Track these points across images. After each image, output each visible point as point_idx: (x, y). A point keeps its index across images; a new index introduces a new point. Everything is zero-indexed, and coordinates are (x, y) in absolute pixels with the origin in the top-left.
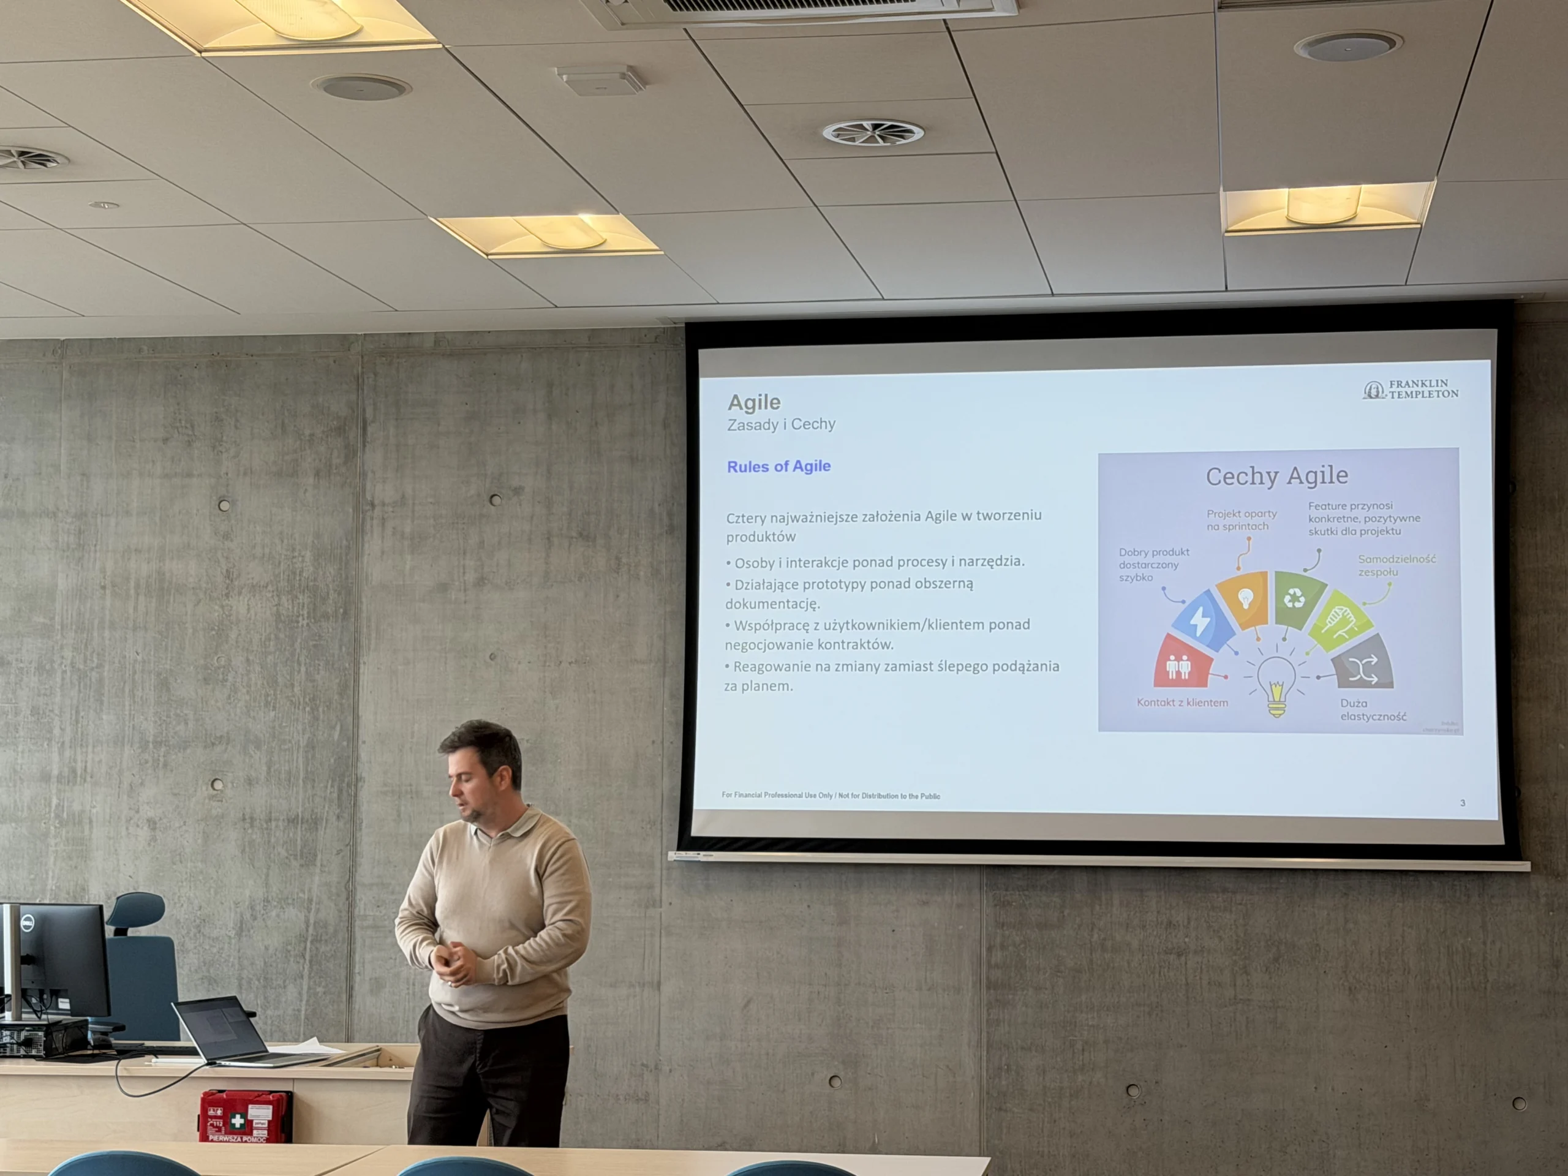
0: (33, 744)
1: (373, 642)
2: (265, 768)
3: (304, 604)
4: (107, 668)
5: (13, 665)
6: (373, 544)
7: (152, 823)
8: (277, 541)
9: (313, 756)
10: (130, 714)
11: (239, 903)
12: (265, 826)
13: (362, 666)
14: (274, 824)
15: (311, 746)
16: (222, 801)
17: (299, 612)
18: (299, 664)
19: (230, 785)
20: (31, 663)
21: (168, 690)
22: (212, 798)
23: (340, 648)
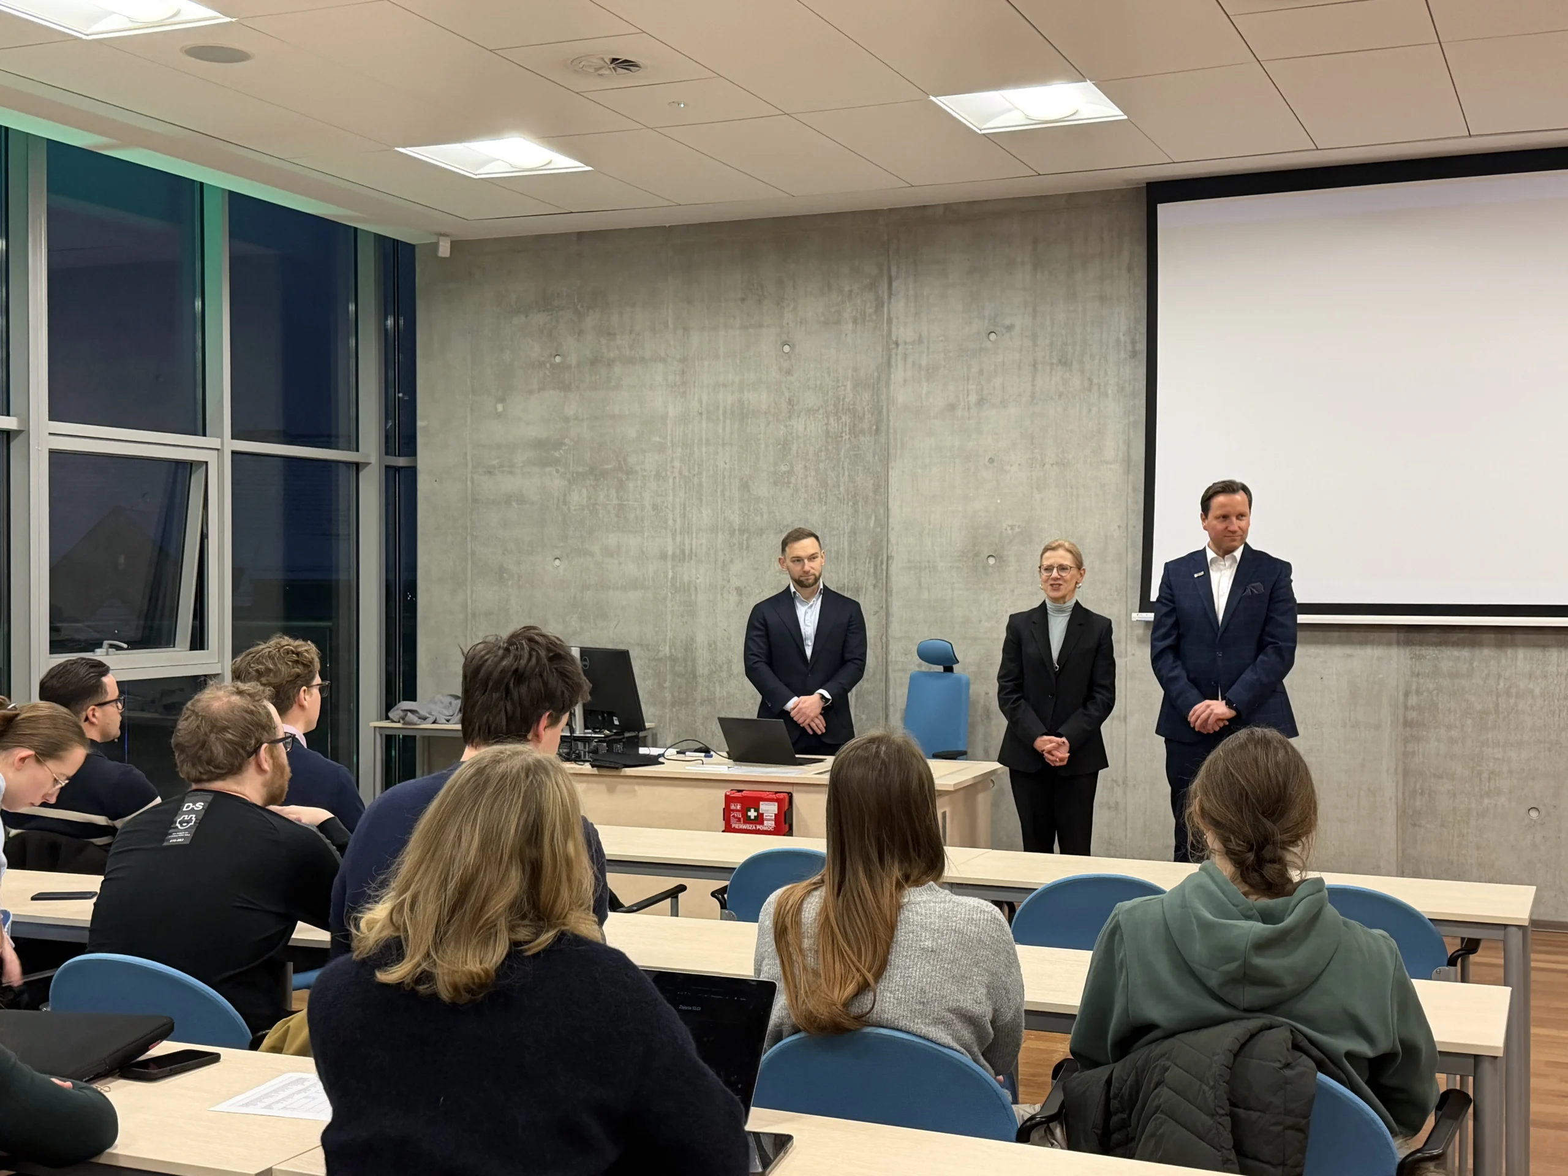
0: (654, 532)
1: (899, 452)
3: (846, 423)
4: (704, 474)
5: (640, 474)
6: (898, 374)
7: (739, 591)
8: (826, 375)
9: (855, 539)
10: (722, 509)
13: (890, 470)
15: (853, 533)
17: (842, 429)
18: (843, 468)
20: (651, 471)
21: (749, 491)
23: (874, 457)
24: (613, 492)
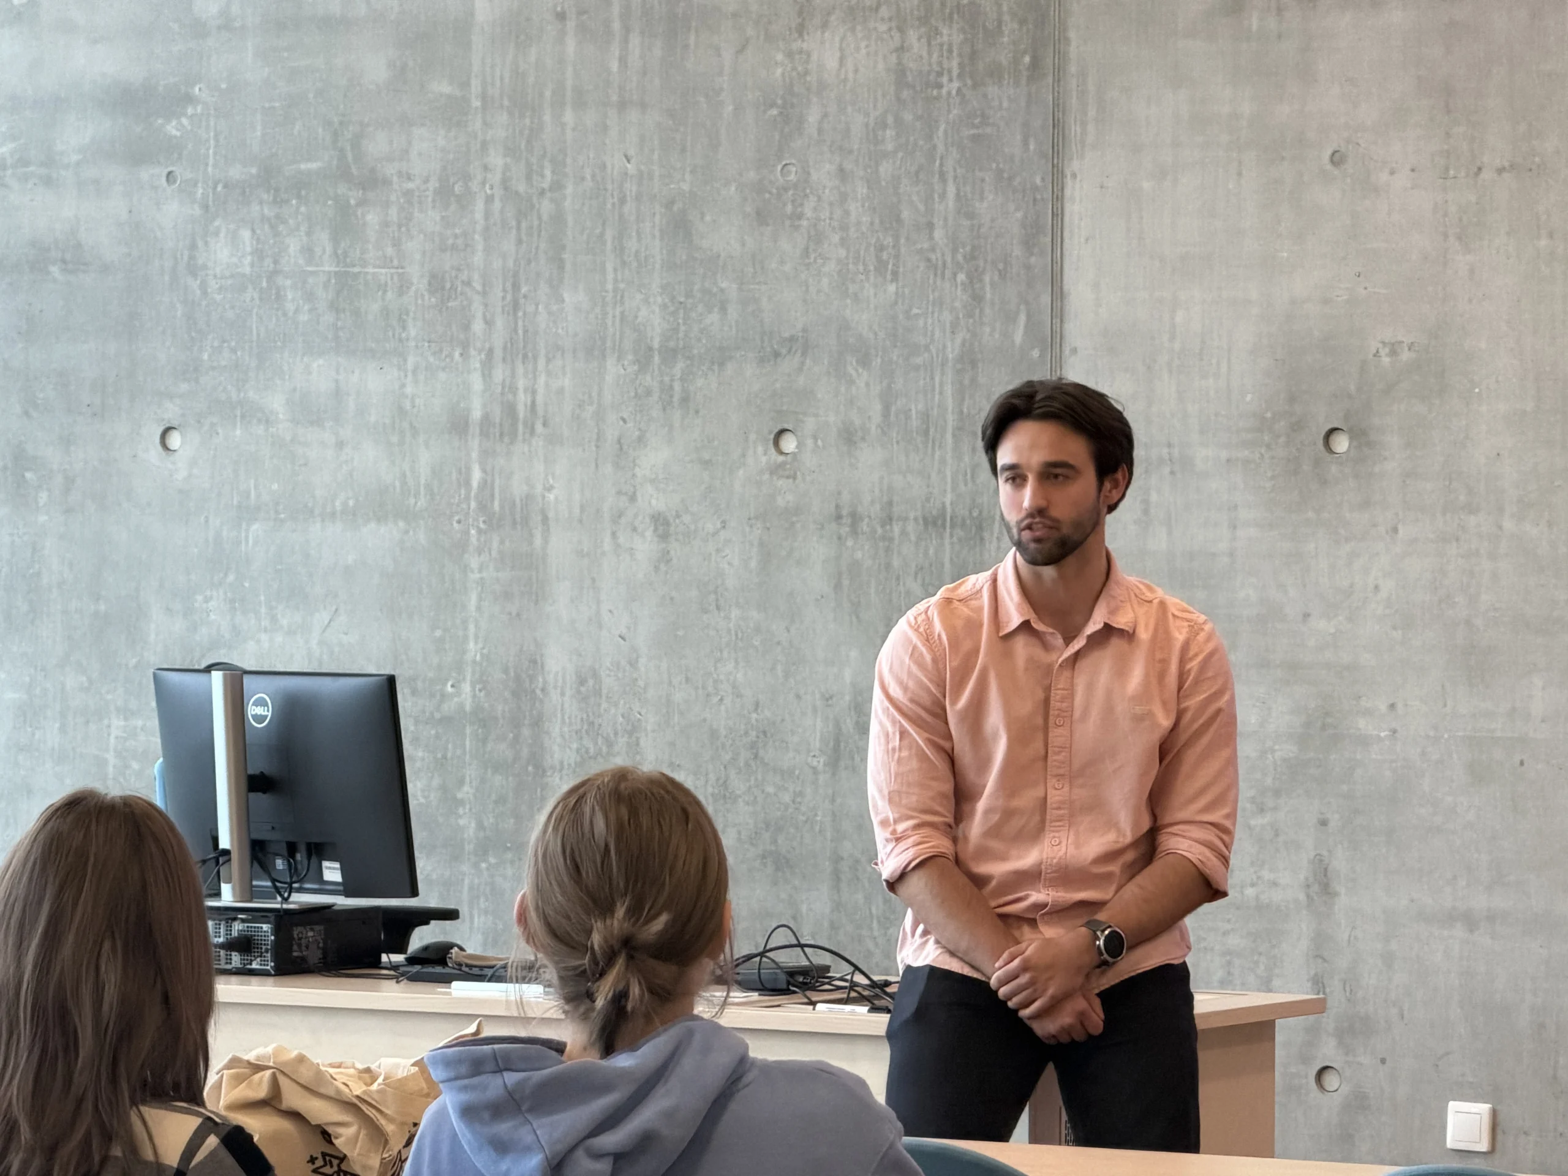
0: (434, 354)
1: (1091, 128)
2: (878, 407)
3: (950, 45)
4: (569, 190)
5: (396, 187)
7: (662, 524)
9: (973, 380)
10: (615, 290)
11: (831, 697)
12: (880, 531)
13: (1069, 181)
14: (896, 529)
16: (795, 478)
17: (940, 63)
18: (942, 176)
19: (810, 442)
20: (426, 181)
21: (688, 237)
22: (775, 470)
23: (1025, 143)
24: (323, 238)
